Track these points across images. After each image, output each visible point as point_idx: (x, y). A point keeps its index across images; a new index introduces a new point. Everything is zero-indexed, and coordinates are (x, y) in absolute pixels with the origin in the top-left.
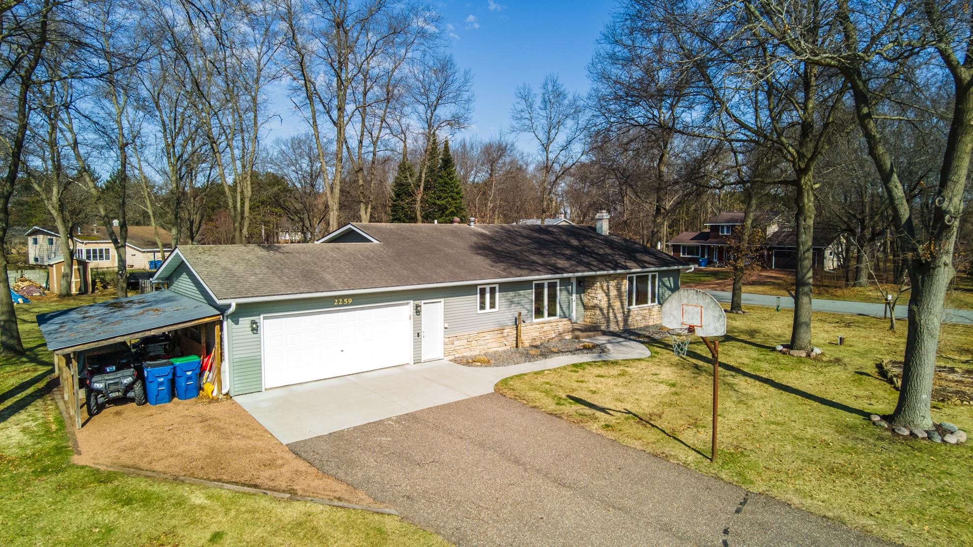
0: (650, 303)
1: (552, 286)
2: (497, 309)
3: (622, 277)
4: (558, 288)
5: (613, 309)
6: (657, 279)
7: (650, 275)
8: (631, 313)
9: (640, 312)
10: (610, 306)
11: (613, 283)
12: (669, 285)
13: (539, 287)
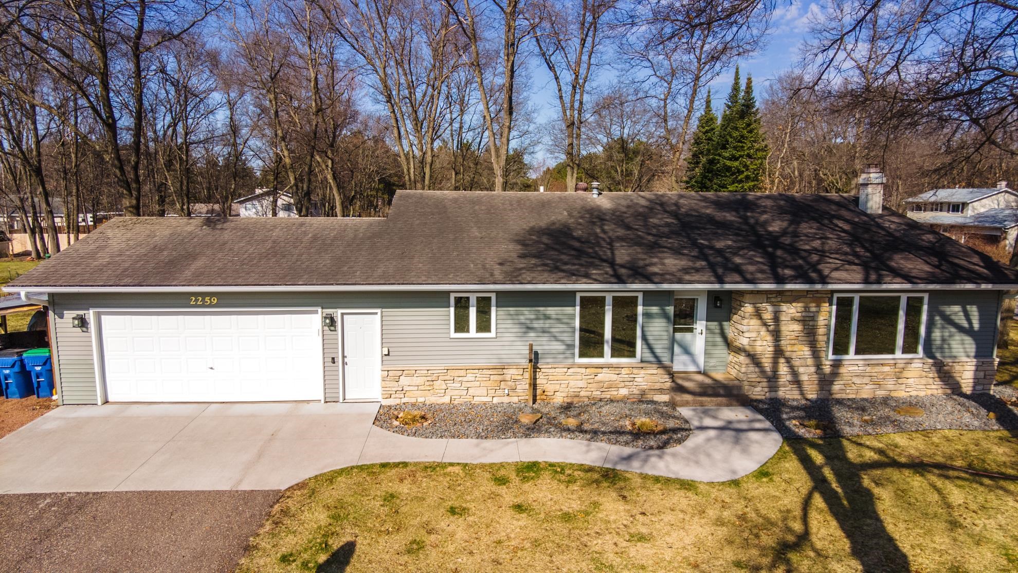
0: (898, 354)
1: (625, 305)
2: (492, 334)
3: (819, 298)
4: (640, 309)
5: (788, 360)
6: (925, 308)
7: (904, 298)
8: (842, 370)
9: (868, 369)
10: (778, 352)
11: (791, 310)
12: (965, 324)
13: (592, 305)
